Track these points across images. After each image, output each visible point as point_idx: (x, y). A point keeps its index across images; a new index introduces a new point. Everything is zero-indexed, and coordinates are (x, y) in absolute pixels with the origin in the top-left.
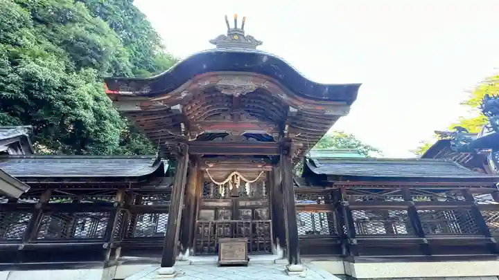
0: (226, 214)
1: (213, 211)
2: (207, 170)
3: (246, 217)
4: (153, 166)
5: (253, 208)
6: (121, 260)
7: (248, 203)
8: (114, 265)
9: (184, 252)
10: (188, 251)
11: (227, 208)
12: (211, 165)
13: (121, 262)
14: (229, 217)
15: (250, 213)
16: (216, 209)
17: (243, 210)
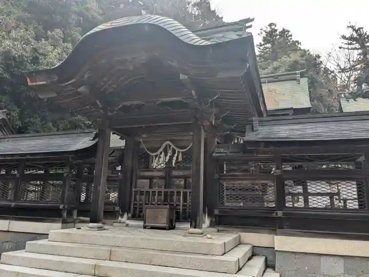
0: (160, 184)
1: (148, 181)
2: (141, 140)
3: (178, 186)
4: (93, 139)
5: (186, 178)
6: (77, 219)
7: (181, 173)
8: (72, 222)
9: (122, 216)
10: (126, 216)
11: (161, 178)
12: (144, 136)
13: (78, 221)
14: (163, 187)
15: (182, 183)
16: (151, 178)
17: (175, 179)
